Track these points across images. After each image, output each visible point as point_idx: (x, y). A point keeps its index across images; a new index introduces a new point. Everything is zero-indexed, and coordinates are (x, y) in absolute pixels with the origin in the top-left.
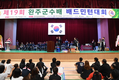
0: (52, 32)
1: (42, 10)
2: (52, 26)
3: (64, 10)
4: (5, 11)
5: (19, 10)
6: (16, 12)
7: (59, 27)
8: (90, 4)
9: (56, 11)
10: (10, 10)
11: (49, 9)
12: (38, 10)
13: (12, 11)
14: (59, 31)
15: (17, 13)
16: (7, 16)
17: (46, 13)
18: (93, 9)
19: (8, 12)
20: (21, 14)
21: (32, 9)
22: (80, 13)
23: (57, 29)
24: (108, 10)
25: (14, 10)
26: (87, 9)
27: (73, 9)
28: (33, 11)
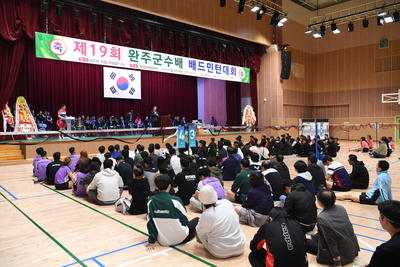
0: (113, 90)
1: (152, 54)
2: (113, 76)
3: (186, 60)
4: (77, 43)
5: (109, 47)
6: (103, 49)
7: (129, 79)
8: (218, 55)
9: (174, 61)
10: (89, 43)
11: (164, 56)
12: (146, 54)
13: (93, 46)
14: (129, 89)
15: (105, 52)
16: (83, 56)
17: (160, 62)
18: (223, 65)
19: (84, 47)
20: (114, 56)
21: (135, 50)
22: (206, 69)
23: (123, 85)
24: (239, 69)
25: (98, 45)
26: (214, 64)
27: (197, 61)
28: (137, 55)
